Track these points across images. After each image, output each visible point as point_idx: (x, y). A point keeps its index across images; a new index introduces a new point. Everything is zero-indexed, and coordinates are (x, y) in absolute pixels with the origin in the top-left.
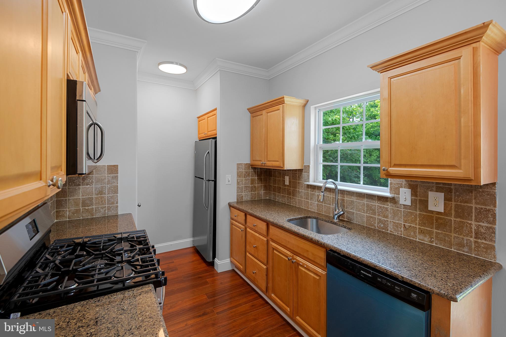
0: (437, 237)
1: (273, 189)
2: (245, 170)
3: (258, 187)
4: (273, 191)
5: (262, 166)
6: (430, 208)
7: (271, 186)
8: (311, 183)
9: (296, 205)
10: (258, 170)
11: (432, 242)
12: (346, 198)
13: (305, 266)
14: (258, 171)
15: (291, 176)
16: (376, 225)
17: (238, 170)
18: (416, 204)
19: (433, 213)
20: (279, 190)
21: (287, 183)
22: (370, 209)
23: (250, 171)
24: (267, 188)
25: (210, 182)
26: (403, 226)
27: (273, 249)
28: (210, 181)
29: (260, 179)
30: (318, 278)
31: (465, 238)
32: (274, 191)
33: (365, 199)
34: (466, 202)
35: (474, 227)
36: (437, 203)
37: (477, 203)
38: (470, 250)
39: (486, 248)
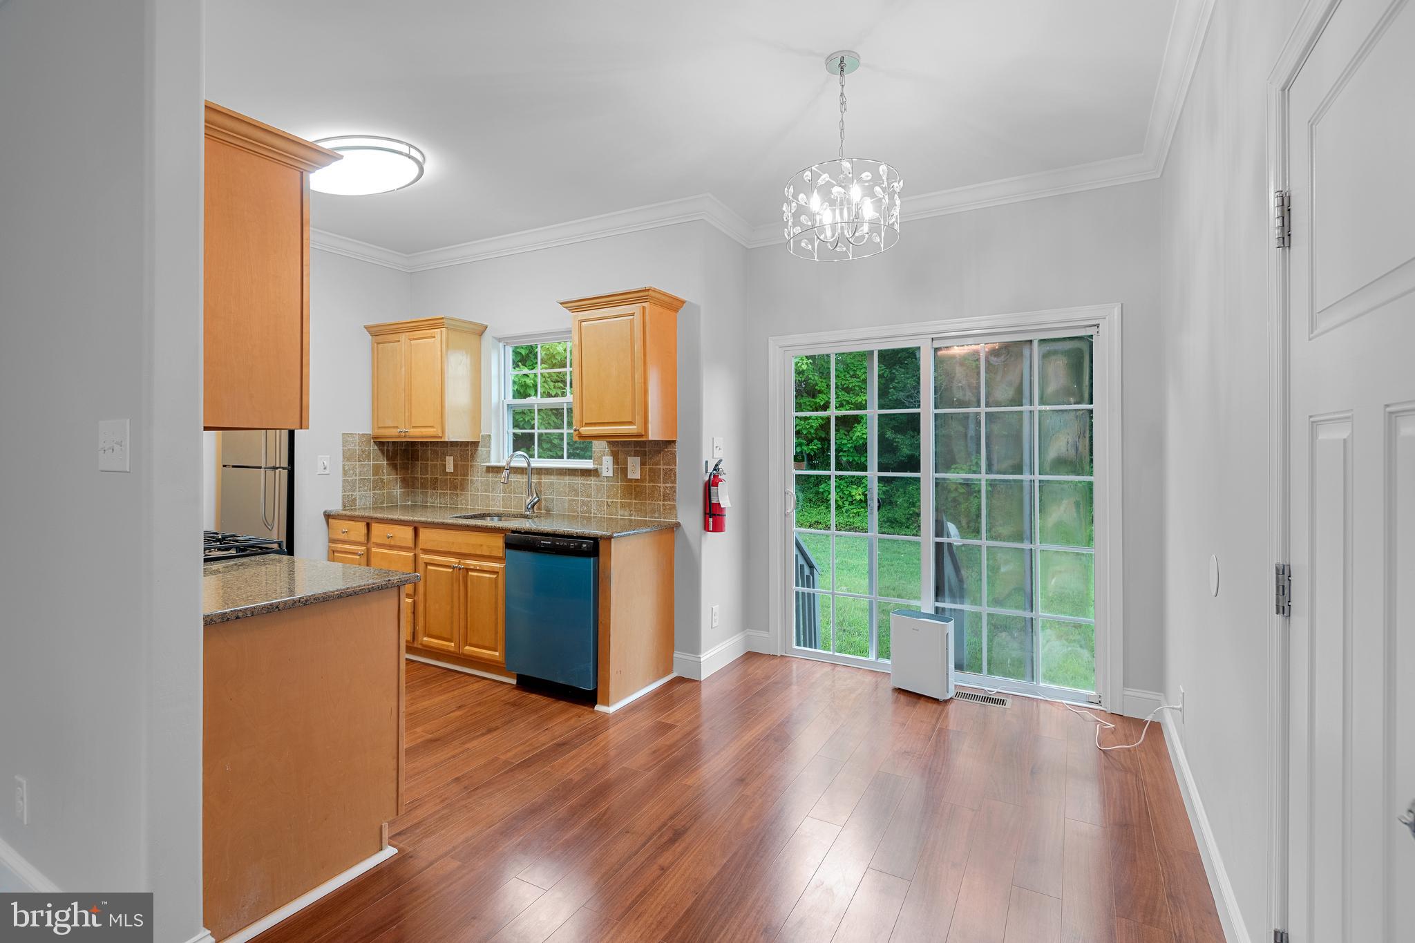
0: (635, 508)
1: (422, 484)
2: (360, 446)
3: (389, 481)
4: (422, 488)
5: (399, 437)
6: (629, 477)
7: (416, 478)
8: (493, 463)
9: (468, 505)
10: (388, 447)
11: (631, 515)
12: (545, 480)
13: (478, 568)
14: (388, 450)
15: (459, 455)
16: (579, 509)
17: (344, 446)
18: (618, 473)
19: (631, 482)
20: (434, 484)
21: (450, 468)
22: (574, 490)
23: (372, 448)
24: (409, 484)
25: (277, 471)
26: (606, 503)
27: (427, 564)
28: (279, 470)
29: (393, 466)
30: (495, 576)
31: (656, 503)
32: (424, 486)
33: (568, 477)
34: (657, 464)
35: (662, 490)
36: (634, 469)
37: (664, 464)
38: (660, 514)
39: (670, 509)
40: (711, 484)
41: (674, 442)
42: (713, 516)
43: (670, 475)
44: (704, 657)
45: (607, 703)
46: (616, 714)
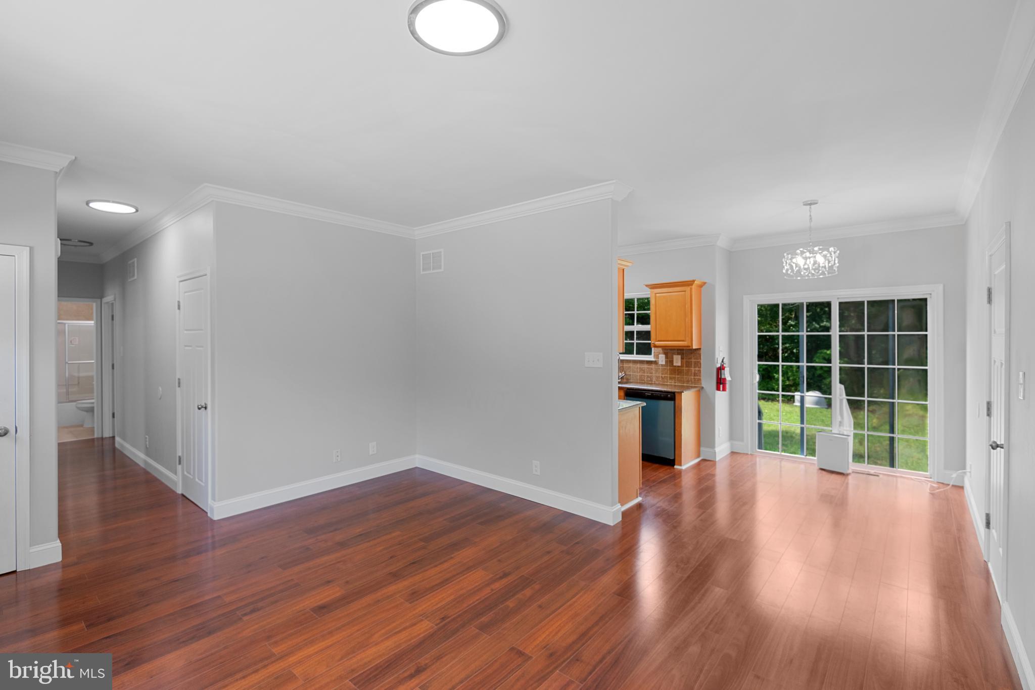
0: (678, 379)
6: (674, 365)
11: (675, 383)
16: (645, 380)
18: (668, 363)
19: (675, 367)
22: (641, 369)
26: (661, 376)
31: (690, 377)
33: (639, 364)
34: (689, 359)
35: (693, 371)
36: (677, 361)
37: (694, 359)
38: (692, 382)
39: (698, 380)
40: (720, 370)
41: (700, 349)
42: (721, 383)
43: (698, 364)
44: (717, 450)
45: (680, 465)
46: (686, 470)
